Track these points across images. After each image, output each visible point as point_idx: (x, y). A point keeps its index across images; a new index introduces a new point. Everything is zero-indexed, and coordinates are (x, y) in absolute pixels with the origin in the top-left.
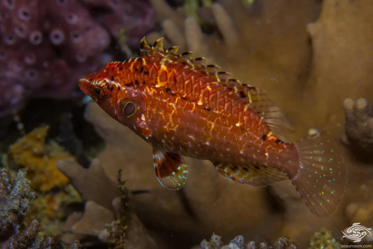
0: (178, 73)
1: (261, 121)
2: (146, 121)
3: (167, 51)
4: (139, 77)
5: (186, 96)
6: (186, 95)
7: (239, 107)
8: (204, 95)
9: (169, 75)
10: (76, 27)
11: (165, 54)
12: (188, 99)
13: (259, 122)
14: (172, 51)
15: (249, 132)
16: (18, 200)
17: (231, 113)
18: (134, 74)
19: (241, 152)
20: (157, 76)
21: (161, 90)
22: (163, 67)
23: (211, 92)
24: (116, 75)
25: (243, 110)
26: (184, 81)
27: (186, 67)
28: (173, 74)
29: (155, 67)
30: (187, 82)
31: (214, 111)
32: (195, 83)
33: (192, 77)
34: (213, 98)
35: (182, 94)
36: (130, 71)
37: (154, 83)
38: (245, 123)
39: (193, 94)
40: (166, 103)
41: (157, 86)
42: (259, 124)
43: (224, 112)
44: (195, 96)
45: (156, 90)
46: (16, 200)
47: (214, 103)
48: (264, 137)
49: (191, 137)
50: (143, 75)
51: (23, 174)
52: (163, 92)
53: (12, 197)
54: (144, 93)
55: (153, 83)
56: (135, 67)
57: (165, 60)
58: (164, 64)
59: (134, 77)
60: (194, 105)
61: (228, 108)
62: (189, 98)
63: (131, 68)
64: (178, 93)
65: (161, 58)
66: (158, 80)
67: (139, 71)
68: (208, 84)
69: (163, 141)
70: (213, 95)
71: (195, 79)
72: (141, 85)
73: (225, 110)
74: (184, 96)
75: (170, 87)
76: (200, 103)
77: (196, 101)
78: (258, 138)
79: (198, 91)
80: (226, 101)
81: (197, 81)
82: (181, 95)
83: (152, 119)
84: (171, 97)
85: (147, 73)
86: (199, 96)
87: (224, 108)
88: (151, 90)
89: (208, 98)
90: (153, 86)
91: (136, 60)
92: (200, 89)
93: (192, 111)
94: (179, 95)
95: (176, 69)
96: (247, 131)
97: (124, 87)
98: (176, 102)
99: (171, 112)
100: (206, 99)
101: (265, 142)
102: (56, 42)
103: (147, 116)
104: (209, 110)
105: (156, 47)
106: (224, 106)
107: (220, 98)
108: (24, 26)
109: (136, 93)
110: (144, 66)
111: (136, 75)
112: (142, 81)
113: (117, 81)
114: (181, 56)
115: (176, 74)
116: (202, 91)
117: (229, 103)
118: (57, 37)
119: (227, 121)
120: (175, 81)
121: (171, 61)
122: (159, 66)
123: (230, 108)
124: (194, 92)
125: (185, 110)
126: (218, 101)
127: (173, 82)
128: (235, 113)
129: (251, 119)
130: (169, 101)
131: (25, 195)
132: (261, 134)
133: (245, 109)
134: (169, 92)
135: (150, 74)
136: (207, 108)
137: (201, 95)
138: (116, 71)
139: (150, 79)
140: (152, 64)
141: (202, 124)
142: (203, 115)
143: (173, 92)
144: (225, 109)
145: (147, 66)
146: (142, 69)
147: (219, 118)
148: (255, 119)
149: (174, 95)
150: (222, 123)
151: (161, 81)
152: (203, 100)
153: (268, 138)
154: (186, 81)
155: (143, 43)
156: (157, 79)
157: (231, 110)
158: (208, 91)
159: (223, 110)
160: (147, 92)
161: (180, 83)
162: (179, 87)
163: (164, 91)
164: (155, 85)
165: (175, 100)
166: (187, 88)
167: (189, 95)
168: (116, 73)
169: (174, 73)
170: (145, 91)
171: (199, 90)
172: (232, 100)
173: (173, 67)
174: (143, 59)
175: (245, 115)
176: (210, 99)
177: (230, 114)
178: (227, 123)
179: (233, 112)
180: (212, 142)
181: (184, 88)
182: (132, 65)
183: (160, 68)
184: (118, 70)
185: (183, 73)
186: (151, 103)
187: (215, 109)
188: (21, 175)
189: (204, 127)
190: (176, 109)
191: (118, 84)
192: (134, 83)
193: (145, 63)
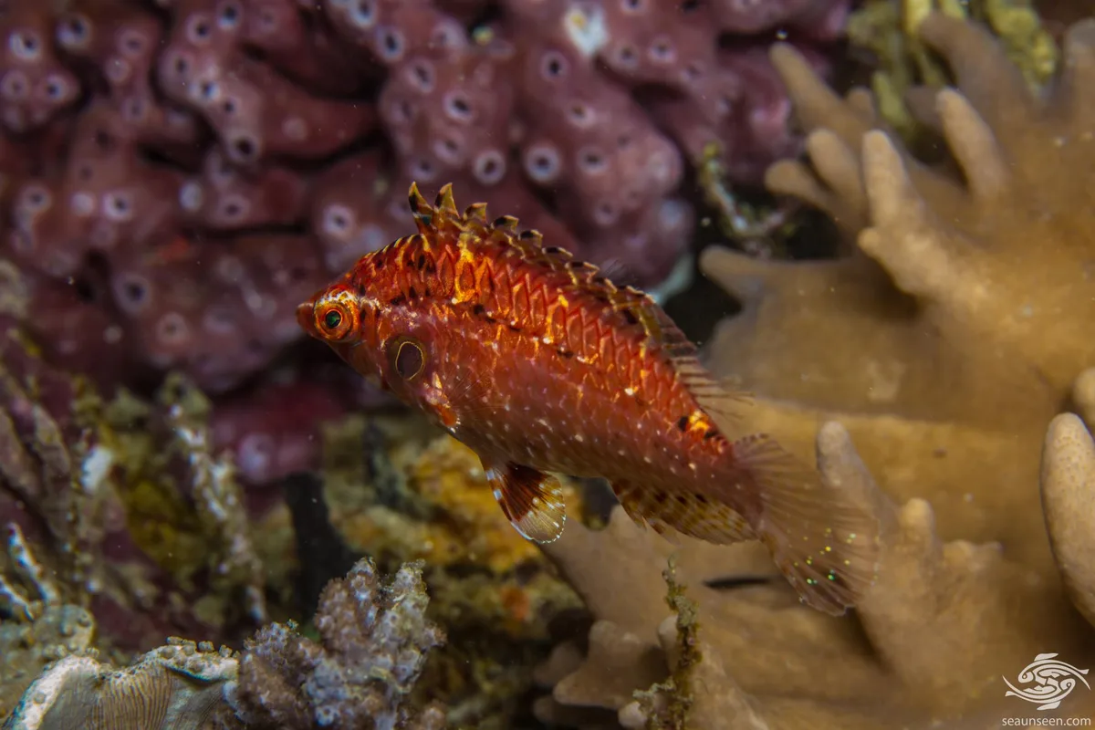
0: (497, 268)
1: (676, 383)
2: (444, 389)
3: (465, 216)
4: (416, 281)
5: (517, 323)
6: (517, 320)
7: (630, 347)
8: (555, 320)
9: (479, 273)
10: (592, 136)
11: (463, 223)
12: (522, 331)
13: (672, 384)
14: (474, 215)
15: (653, 410)
16: (389, 656)
17: (614, 362)
18: (405, 272)
19: (647, 460)
20: (454, 276)
21: (463, 311)
22: (466, 255)
23: (567, 310)
24: (369, 280)
25: (637, 354)
26: (510, 286)
27: (509, 254)
28: (487, 271)
29: (448, 255)
30: (516, 288)
31: (579, 358)
32: (534, 291)
33: (527, 276)
34: (573, 327)
35: (509, 317)
36: (396, 266)
37: (448, 292)
38: (644, 385)
39: (533, 318)
40: (477, 341)
41: (454, 301)
42: (673, 388)
43: (599, 359)
44: (536, 321)
45: (454, 311)
46: (384, 655)
47: (577, 339)
48: (684, 424)
49: (543, 422)
50: (424, 274)
51: (410, 577)
52: (468, 315)
53: (374, 647)
54: (429, 319)
55: (445, 293)
56: (406, 256)
57: (465, 236)
58: (465, 246)
59: (407, 280)
60: (537, 345)
61: (606, 349)
62: (524, 327)
63: (399, 260)
64: (501, 316)
65: (458, 232)
66: (457, 287)
67: (416, 265)
68: (559, 290)
69: (490, 436)
70: (573, 318)
71: (533, 279)
72: (422, 299)
73: (602, 356)
74: (513, 323)
75: (482, 301)
76: (548, 340)
77: (539, 333)
78: (671, 425)
79: (543, 309)
80: (601, 332)
81: (537, 284)
82: (507, 319)
83: (456, 382)
84: (486, 326)
85: (432, 270)
86: (545, 321)
87: (597, 351)
88: (443, 312)
89: (564, 323)
90: (446, 302)
91: (409, 241)
92: (545, 305)
93: (533, 360)
94: (502, 321)
95: (491, 257)
96: (649, 407)
97: (389, 307)
98: (498, 338)
99: (490, 364)
100: (559, 327)
101: (686, 435)
102: (540, 175)
103: (444, 377)
104: (568, 354)
105: (442, 207)
106: (598, 345)
107: (588, 325)
108: (458, 137)
109: (415, 321)
110: (425, 252)
111: (409, 276)
112: (422, 290)
113: (371, 295)
114: (492, 226)
115: (492, 269)
116: (551, 308)
117: (608, 337)
118: (543, 163)
119: (607, 383)
120: (492, 285)
121: (477, 240)
122: (456, 250)
123: (611, 347)
124: (535, 313)
125: (520, 355)
126: (585, 331)
127: (487, 290)
128: (620, 360)
129: (655, 376)
130: (484, 336)
131: (409, 638)
132: (676, 414)
133: (642, 354)
134: (481, 314)
135: (439, 272)
136: (562, 349)
137: (549, 320)
138: (370, 270)
139: (439, 285)
140: (442, 249)
141: (557, 390)
142: (558, 368)
143: (490, 314)
144: (601, 351)
145: (432, 254)
146: (422, 258)
147: (591, 374)
148: (663, 379)
149: (492, 321)
150: (596, 386)
151: (462, 289)
152: (555, 331)
153: (691, 425)
154: (514, 285)
155: (414, 196)
156: (453, 284)
157: (614, 354)
158: (562, 308)
159: (597, 355)
160: (435, 317)
161: (502, 292)
162: (502, 301)
163: (470, 311)
164: (450, 300)
165: (495, 333)
166: (517, 300)
167: (524, 321)
168: (370, 276)
169: (488, 267)
170: (431, 313)
171: (543, 305)
172: (614, 332)
173: (485, 254)
174: (423, 237)
175: (642, 367)
176: (568, 328)
177: (612, 365)
178: (609, 388)
179: (617, 359)
180: (588, 434)
181: (511, 302)
182: (402, 252)
183: (458, 256)
184: (373, 269)
185: (508, 267)
186: (447, 343)
187: (580, 353)
188: (405, 578)
189: (564, 397)
190: (499, 354)
191: (375, 300)
192: (407, 295)
193: (427, 247)
